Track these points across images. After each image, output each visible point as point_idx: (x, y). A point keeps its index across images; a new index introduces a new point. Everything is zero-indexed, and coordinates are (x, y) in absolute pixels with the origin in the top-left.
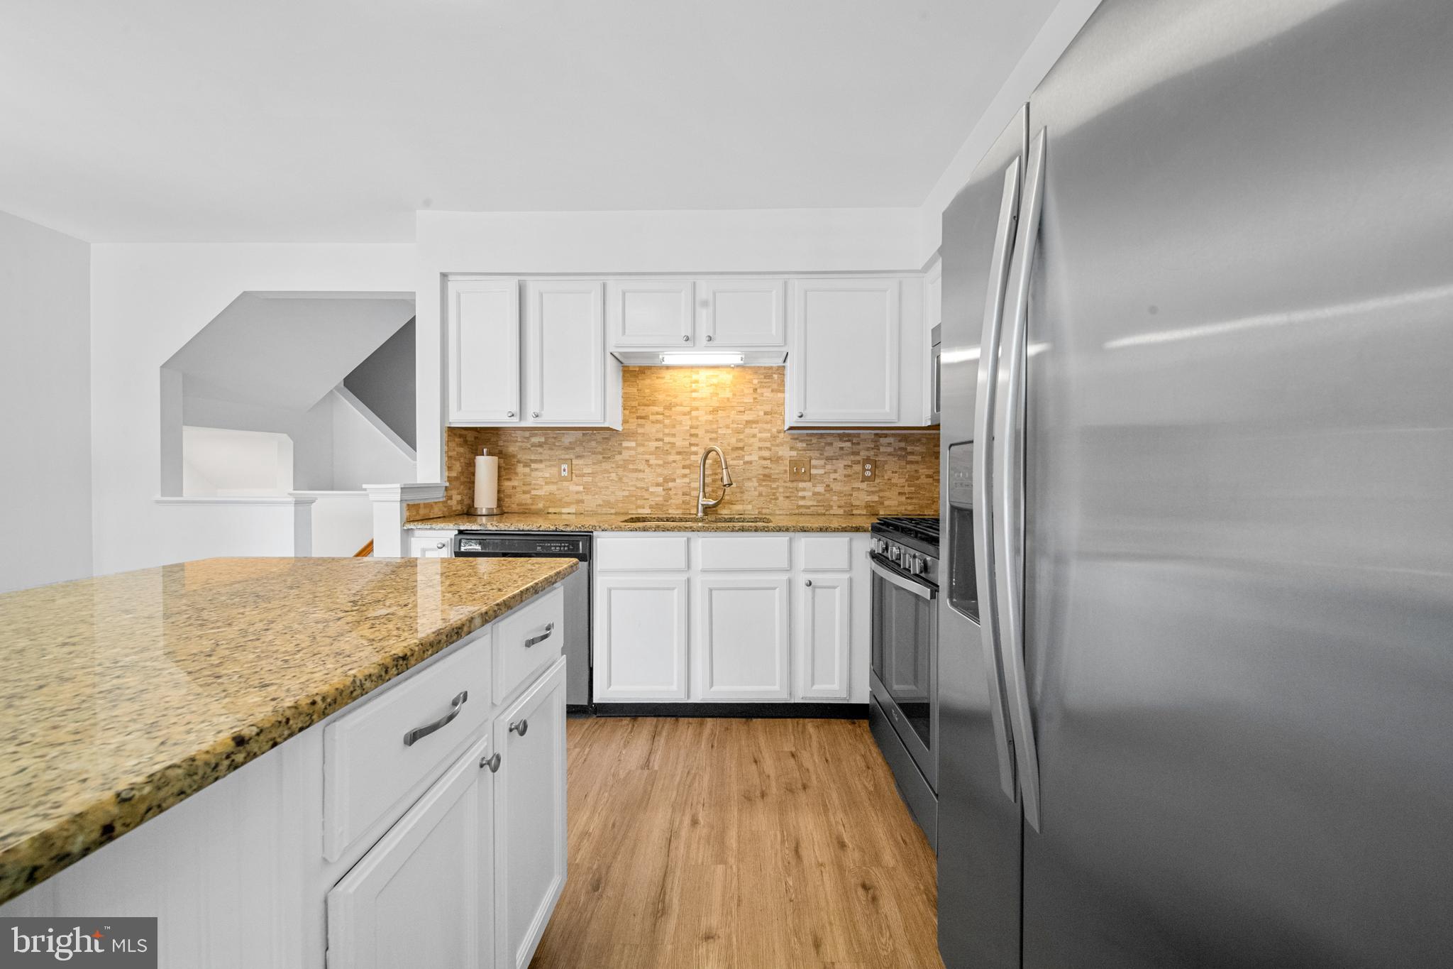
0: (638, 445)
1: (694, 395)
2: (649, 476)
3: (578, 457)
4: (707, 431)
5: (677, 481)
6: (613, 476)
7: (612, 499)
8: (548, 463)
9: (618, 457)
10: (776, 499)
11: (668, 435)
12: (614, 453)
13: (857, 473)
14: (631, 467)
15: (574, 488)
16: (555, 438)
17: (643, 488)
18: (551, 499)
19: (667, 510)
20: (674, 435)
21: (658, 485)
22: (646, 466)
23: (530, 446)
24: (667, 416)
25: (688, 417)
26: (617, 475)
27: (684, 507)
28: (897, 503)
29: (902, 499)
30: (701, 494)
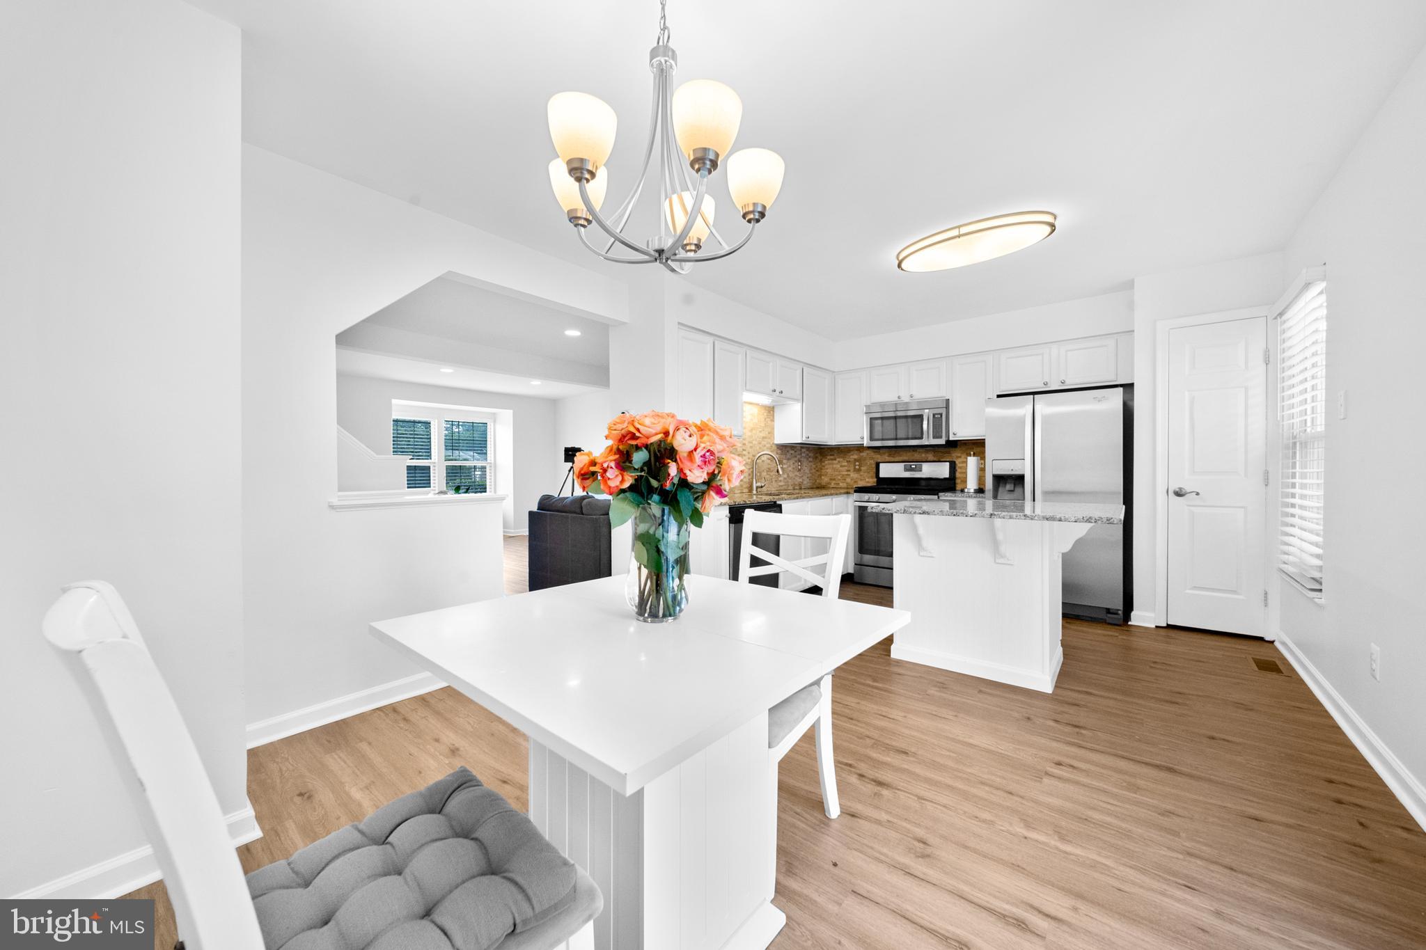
4: (749, 442)
13: (797, 467)
28: (807, 482)
29: (808, 480)
30: (754, 480)
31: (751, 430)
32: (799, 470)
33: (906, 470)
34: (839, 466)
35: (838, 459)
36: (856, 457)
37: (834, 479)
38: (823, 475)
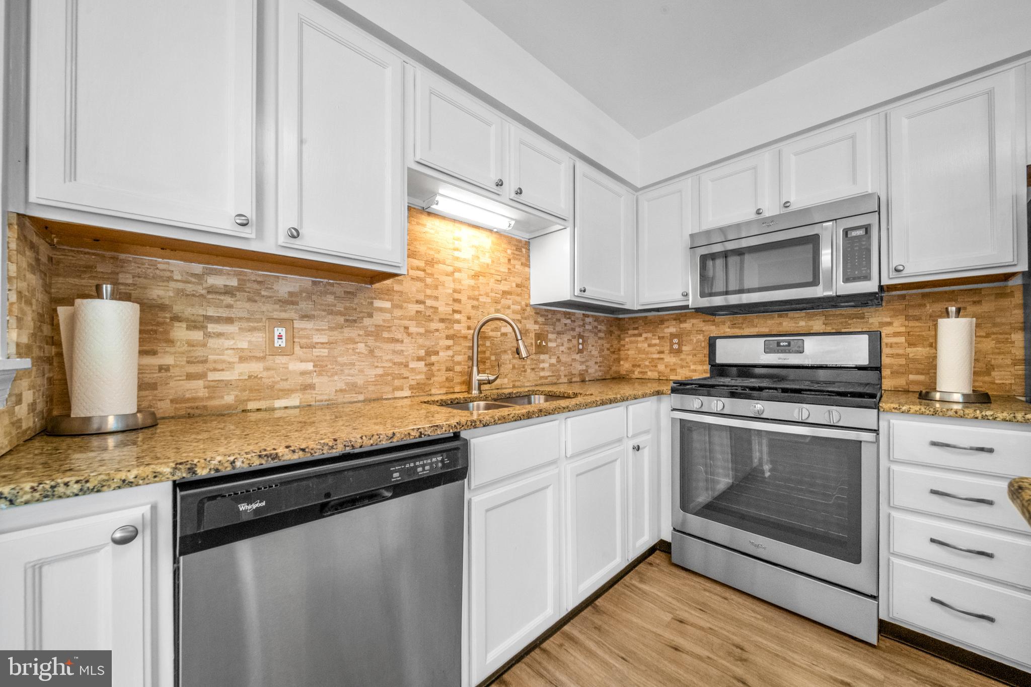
0: (394, 306)
1: (456, 254)
2: (410, 348)
3: (305, 317)
4: (469, 298)
5: (440, 354)
6: (361, 347)
7: (360, 381)
8: (245, 325)
9: (367, 321)
10: (525, 371)
11: (430, 297)
12: (361, 315)
13: (575, 346)
14: (386, 335)
15: (296, 366)
16: (259, 283)
17: (401, 363)
18: (254, 387)
19: (430, 390)
20: (436, 298)
21: (419, 359)
22: (405, 335)
23: (204, 292)
24: (428, 274)
25: (450, 278)
26: (366, 346)
27: (447, 384)
28: (594, 370)
29: (597, 367)
30: (475, 369)
31: (476, 276)
32: (580, 351)
33: (768, 350)
34: (646, 345)
35: (644, 335)
36: (672, 330)
37: (639, 366)
38: (622, 360)
